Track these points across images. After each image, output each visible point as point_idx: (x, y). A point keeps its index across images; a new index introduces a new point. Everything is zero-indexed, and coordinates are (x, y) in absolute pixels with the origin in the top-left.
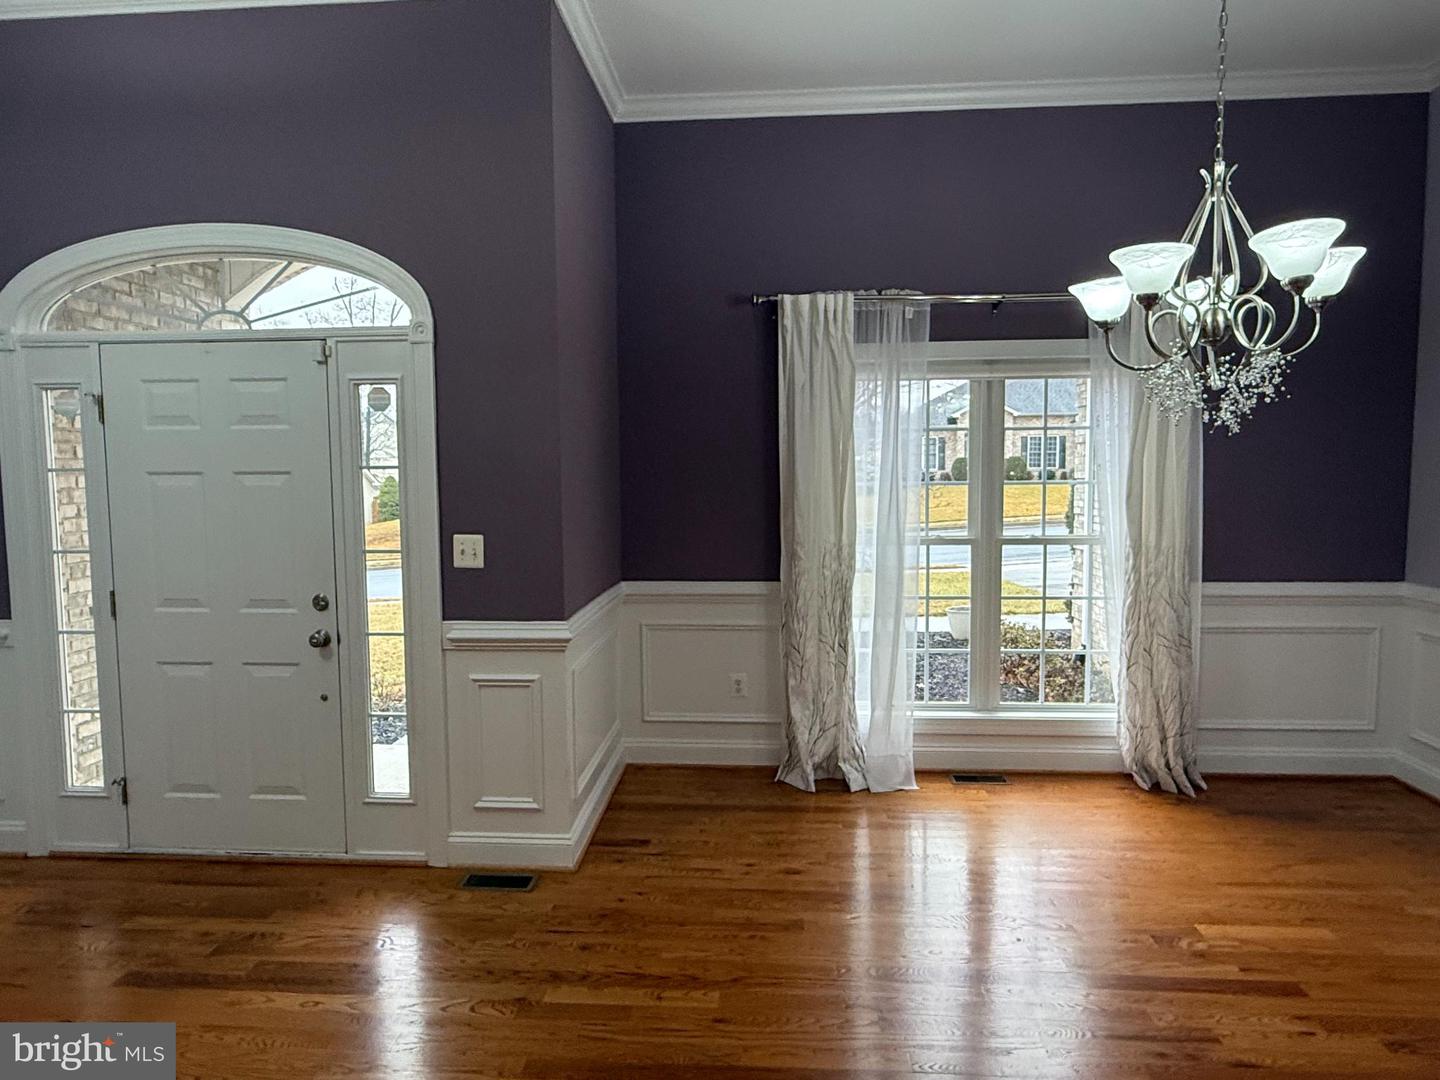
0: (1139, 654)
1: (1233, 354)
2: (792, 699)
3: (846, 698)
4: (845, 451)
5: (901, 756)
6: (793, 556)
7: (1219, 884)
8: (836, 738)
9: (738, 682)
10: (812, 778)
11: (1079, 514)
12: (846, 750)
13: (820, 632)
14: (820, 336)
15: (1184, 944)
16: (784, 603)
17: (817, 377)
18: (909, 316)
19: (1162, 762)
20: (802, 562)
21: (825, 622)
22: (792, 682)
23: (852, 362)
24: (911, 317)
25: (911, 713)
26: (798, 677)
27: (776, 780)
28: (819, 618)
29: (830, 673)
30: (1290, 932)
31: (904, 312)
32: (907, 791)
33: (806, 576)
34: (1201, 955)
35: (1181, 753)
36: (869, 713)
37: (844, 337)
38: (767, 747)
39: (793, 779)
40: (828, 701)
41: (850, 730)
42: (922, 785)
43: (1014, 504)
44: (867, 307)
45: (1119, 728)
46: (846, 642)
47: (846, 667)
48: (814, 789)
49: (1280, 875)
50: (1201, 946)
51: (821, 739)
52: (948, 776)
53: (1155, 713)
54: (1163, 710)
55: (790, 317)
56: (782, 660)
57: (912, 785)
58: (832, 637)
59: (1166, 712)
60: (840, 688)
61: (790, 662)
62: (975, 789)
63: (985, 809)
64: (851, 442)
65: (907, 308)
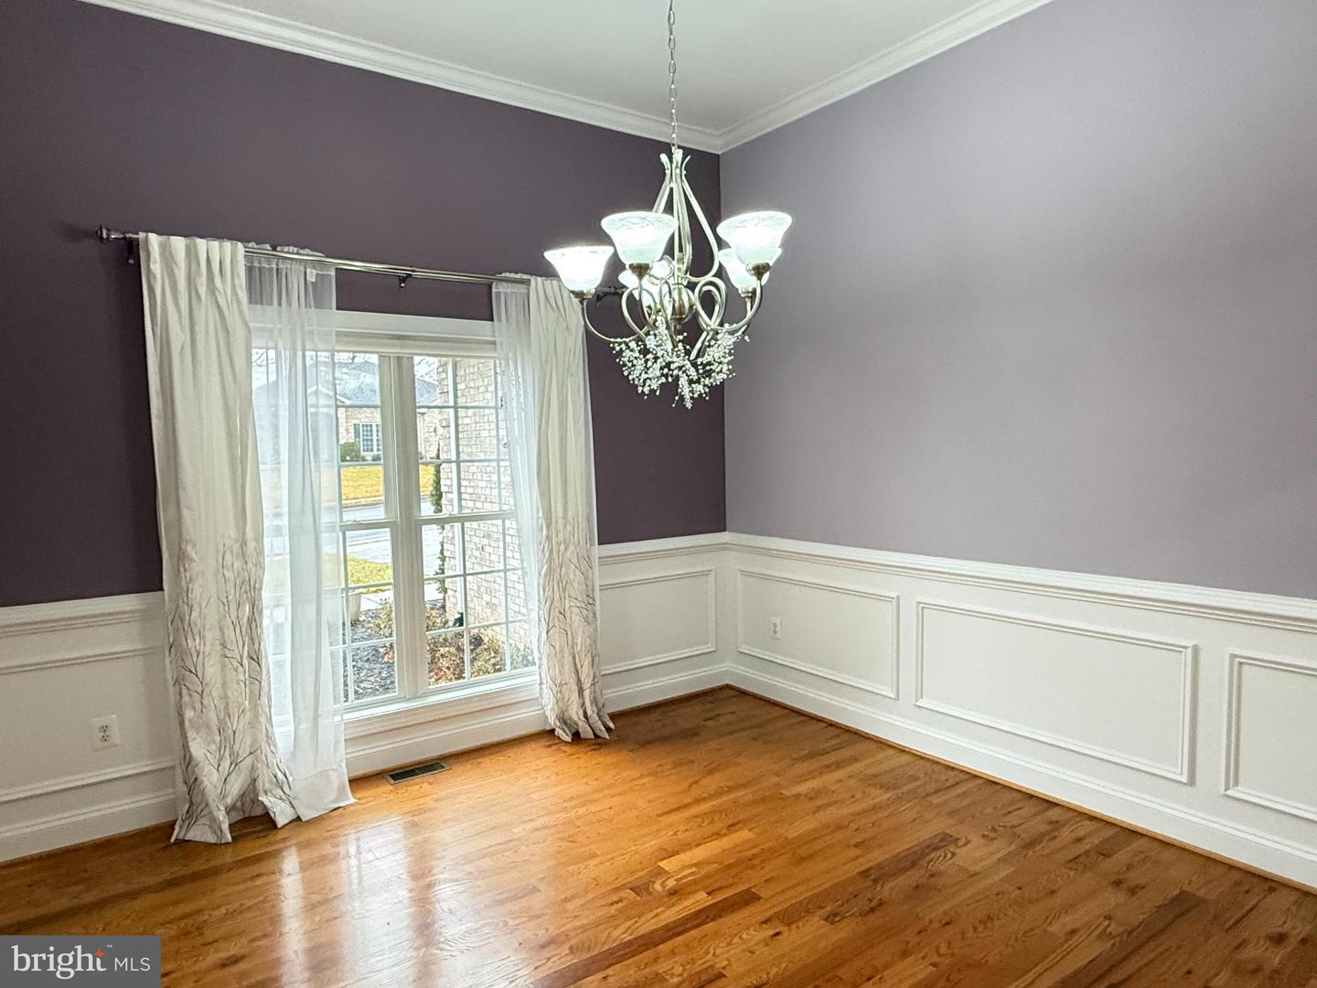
0: (555, 618)
1: (685, 334)
2: (191, 734)
3: (263, 719)
4: (244, 427)
5: (333, 770)
6: (181, 557)
7: (658, 816)
8: (253, 768)
9: (104, 729)
10: (225, 826)
11: (446, 492)
12: (266, 780)
13: (223, 645)
14: (203, 290)
15: (658, 886)
16: (170, 618)
17: (200, 338)
18: (311, 279)
19: (581, 713)
20: (193, 565)
21: (230, 633)
22: (189, 714)
23: (246, 324)
24: (314, 280)
25: (339, 717)
26: (198, 706)
27: (172, 840)
28: (221, 630)
29: (238, 693)
30: (725, 842)
31: (305, 273)
32: (344, 808)
33: (200, 581)
34: (674, 893)
35: (595, 701)
36: (291, 728)
37: (235, 293)
38: (154, 801)
39: (200, 833)
40: (241, 727)
41: (270, 754)
42: (359, 795)
43: (353, 486)
44: (260, 263)
45: (541, 689)
46: (258, 653)
47: (260, 683)
48: (230, 839)
49: (697, 792)
50: (671, 883)
51: (234, 774)
52: (383, 778)
53: (573, 670)
54: (579, 666)
55: (158, 260)
56: (171, 690)
57: (349, 799)
58: (238, 649)
59: (582, 666)
60: (255, 707)
61: (185, 691)
62: (416, 784)
63: (434, 805)
64: (251, 420)
65: (308, 271)
